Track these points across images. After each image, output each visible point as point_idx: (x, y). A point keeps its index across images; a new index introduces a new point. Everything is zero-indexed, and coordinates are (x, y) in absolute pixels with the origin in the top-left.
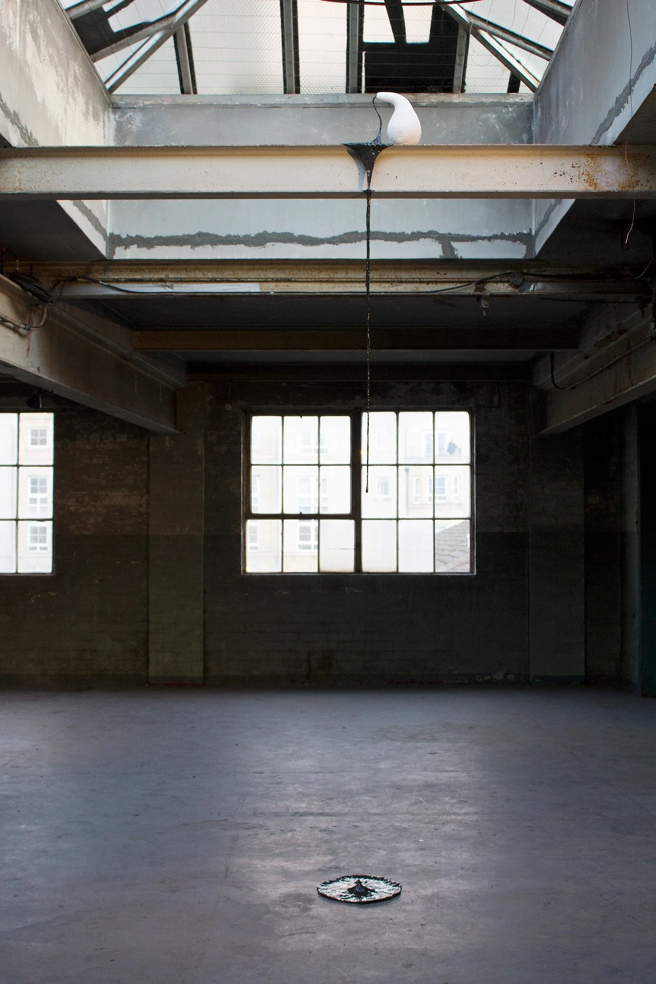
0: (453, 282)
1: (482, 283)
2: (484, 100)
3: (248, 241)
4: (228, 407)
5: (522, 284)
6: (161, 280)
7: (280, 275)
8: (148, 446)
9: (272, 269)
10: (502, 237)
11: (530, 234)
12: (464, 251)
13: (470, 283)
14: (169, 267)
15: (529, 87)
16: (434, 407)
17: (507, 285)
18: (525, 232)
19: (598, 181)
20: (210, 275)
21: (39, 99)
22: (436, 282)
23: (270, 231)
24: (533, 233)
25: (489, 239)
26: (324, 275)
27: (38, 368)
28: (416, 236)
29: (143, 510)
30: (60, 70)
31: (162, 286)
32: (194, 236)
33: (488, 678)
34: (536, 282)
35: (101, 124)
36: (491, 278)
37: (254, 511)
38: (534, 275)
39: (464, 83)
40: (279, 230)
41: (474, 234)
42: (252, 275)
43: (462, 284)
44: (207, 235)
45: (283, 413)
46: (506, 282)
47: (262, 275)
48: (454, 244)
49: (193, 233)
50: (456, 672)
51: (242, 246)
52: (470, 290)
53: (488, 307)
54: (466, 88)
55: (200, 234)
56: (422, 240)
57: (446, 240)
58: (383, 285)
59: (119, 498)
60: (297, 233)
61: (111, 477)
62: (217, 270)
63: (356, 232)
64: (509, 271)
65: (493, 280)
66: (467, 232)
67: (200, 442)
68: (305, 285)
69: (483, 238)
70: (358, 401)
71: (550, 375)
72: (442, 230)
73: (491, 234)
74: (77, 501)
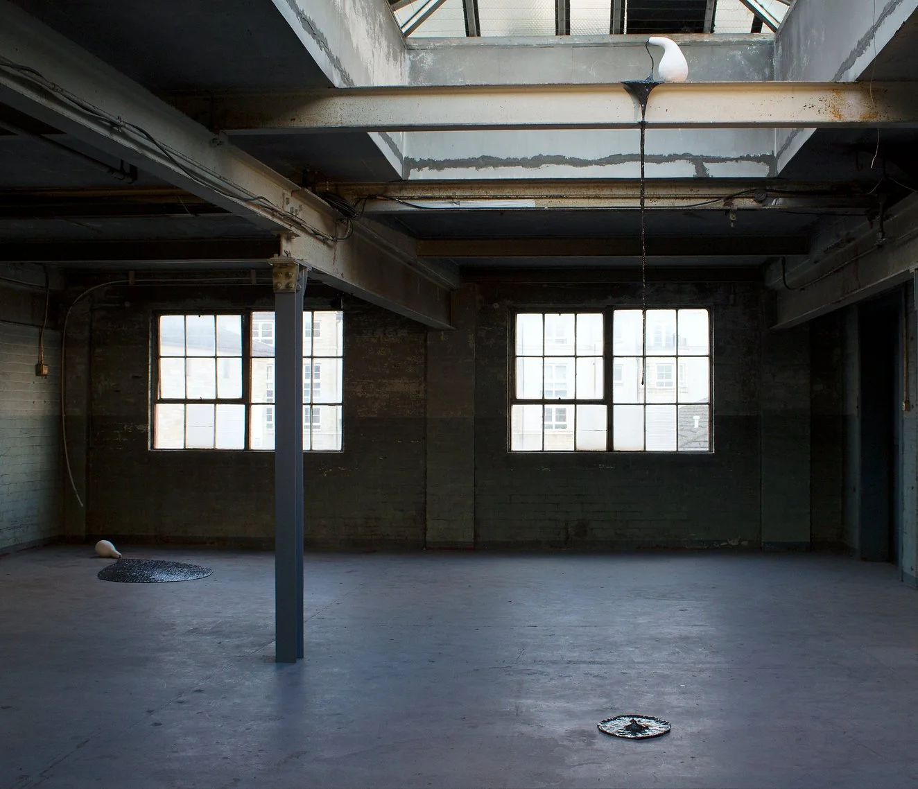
0: (705, 198)
1: (731, 197)
2: (731, 39)
3: (524, 163)
4: (496, 306)
5: (765, 199)
6: (449, 198)
7: (553, 192)
8: (425, 340)
9: (546, 187)
10: (748, 158)
11: (772, 156)
12: (714, 171)
13: (720, 198)
14: (456, 186)
15: (770, 27)
16: (677, 305)
17: (752, 200)
18: (768, 154)
19: (843, 113)
20: (492, 193)
21: (355, 45)
22: (690, 198)
23: (545, 154)
24: (775, 155)
25: (737, 160)
26: (591, 192)
27: (342, 274)
28: (672, 158)
29: (421, 395)
30: (369, 19)
31: (450, 203)
32: (478, 159)
33: (724, 544)
34: (777, 198)
35: (399, 63)
36: (739, 194)
37: (518, 397)
38: (775, 191)
39: (713, 25)
40: (553, 154)
41: (724, 156)
42: (529, 192)
43: (711, 200)
44: (490, 158)
45: (544, 311)
46: (752, 198)
47: (537, 192)
48: (706, 165)
49: (477, 157)
50: (697, 539)
51: (520, 167)
52: (720, 205)
53: (735, 219)
54: (715, 29)
55: (483, 157)
56: (677, 161)
57: (698, 161)
59: (399, 385)
60: (568, 156)
61: (393, 367)
62: (498, 188)
63: (619, 155)
64: (754, 188)
65: (740, 196)
66: (717, 155)
67: (471, 337)
68: (575, 201)
69: (731, 160)
70: (610, 300)
71: (782, 277)
72: (695, 153)
73: (739, 156)
74: (364, 388)
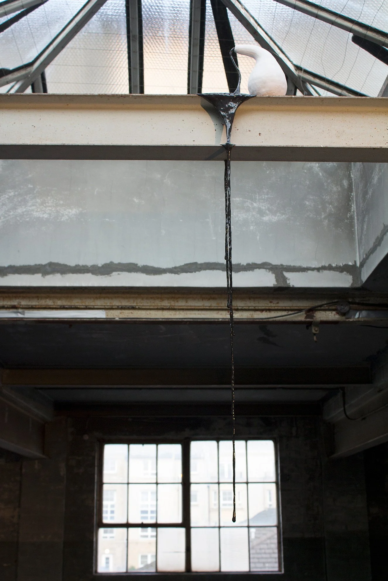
0: (285, 310)
1: (311, 311)
3: (95, 270)
4: (86, 437)
5: (348, 312)
6: (14, 307)
7: (125, 303)
8: (21, 469)
9: (118, 297)
10: (330, 268)
11: (355, 265)
12: (296, 281)
13: (300, 310)
14: (22, 295)
16: (247, 437)
17: (334, 312)
18: (350, 264)
20: (59, 303)
22: (269, 310)
23: (116, 261)
24: (358, 264)
25: (318, 269)
26: (166, 303)
28: (250, 267)
29: (15, 520)
31: (15, 312)
32: (45, 265)
34: (360, 310)
36: (321, 306)
37: (105, 521)
38: (358, 304)
40: (125, 261)
41: (305, 266)
42: (99, 303)
43: (293, 312)
44: (57, 264)
45: (129, 442)
46: (334, 310)
47: (108, 303)
48: (286, 274)
49: (44, 263)
51: (90, 275)
52: (301, 317)
53: (317, 332)
55: (50, 264)
56: (257, 271)
57: (278, 270)
58: (221, 312)
60: (140, 263)
62: (67, 298)
63: (196, 263)
64: (336, 301)
65: (322, 308)
66: (297, 264)
68: (148, 312)
69: (313, 269)
71: (342, 409)
72: (275, 261)
73: (320, 266)
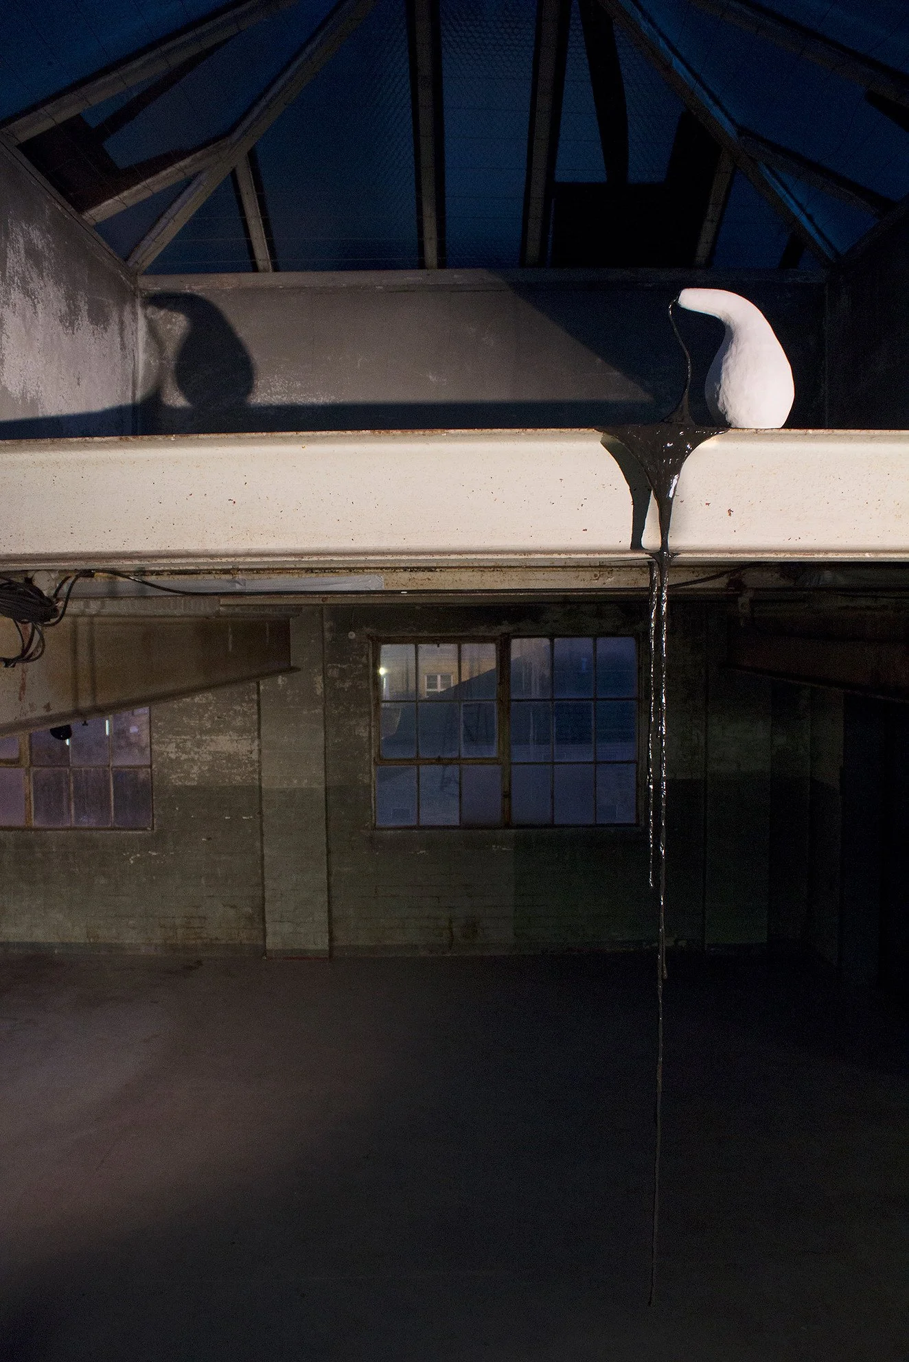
4: (352, 635)
8: (258, 686)
16: (595, 632)
27: (47, 706)
29: (255, 756)
33: (656, 944)
39: (713, 252)
45: (416, 641)
50: (620, 939)
59: (225, 743)
61: (216, 719)
67: (319, 679)
70: (505, 628)
74: (177, 746)
